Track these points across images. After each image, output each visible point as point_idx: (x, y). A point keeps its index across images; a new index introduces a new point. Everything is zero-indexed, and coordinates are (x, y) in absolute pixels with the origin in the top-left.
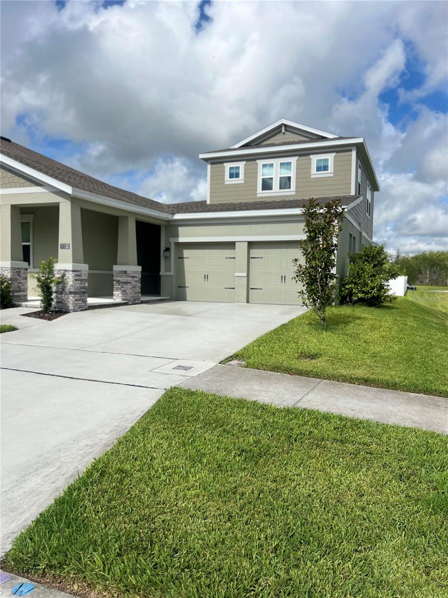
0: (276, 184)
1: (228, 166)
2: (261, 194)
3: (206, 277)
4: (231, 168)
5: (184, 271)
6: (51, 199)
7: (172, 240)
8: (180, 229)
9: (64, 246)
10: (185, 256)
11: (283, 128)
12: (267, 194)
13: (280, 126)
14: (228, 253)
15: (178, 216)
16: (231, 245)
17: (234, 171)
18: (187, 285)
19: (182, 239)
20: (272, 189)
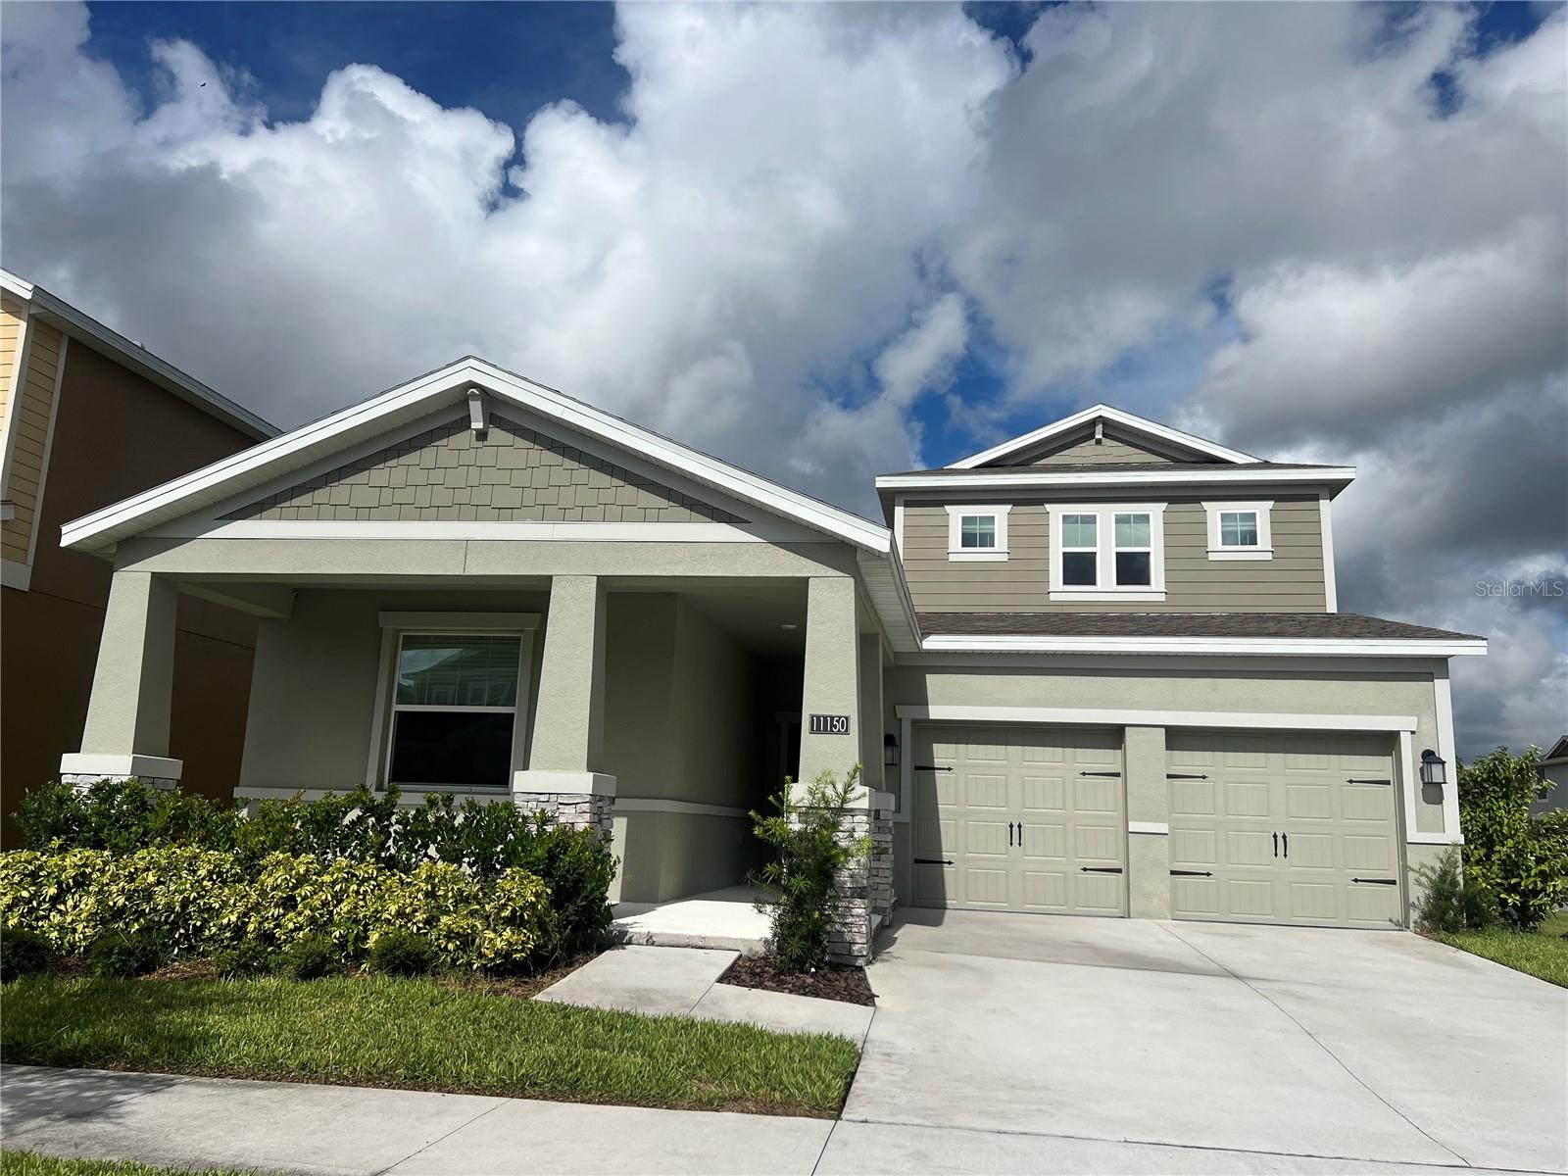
0: (1106, 570)
1: (956, 514)
2: (1061, 592)
3: (1015, 832)
4: (966, 521)
5: (936, 811)
6: (784, 564)
7: (906, 713)
8: (932, 681)
9: (825, 725)
10: (938, 762)
11: (1099, 428)
12: (1079, 594)
13: (1093, 423)
15: (934, 643)
17: (977, 529)
18: (946, 856)
19: (937, 712)
20: (1093, 582)
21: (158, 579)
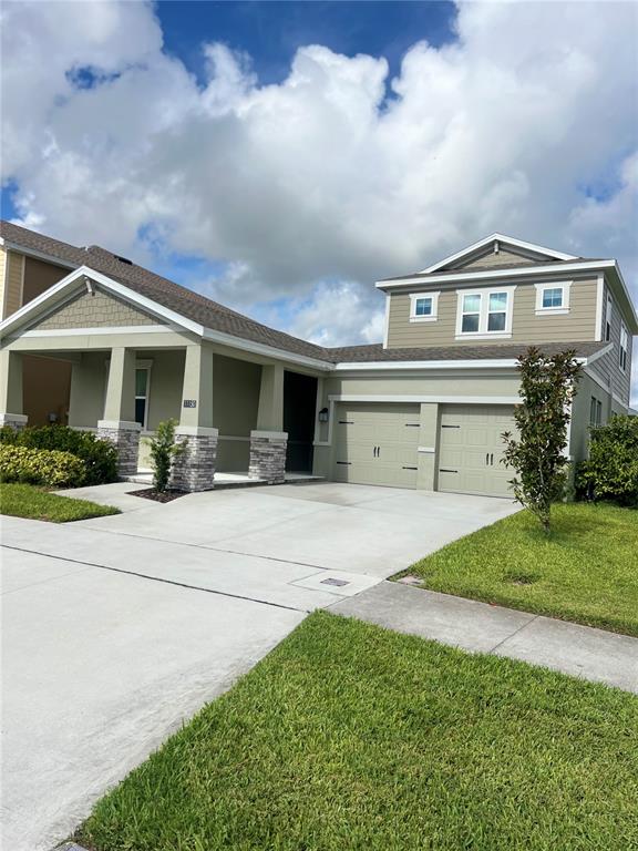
0: (483, 323)
1: (414, 298)
2: (461, 336)
3: (376, 451)
4: (419, 301)
5: (346, 442)
6: (176, 341)
7: (332, 398)
8: (344, 383)
9: (188, 404)
10: (348, 420)
11: (496, 246)
12: (470, 336)
13: (492, 243)
14: (409, 418)
15: (341, 366)
16: (415, 407)
17: (423, 305)
18: (349, 461)
19: (344, 398)
20: (477, 330)
21: (11, 352)
